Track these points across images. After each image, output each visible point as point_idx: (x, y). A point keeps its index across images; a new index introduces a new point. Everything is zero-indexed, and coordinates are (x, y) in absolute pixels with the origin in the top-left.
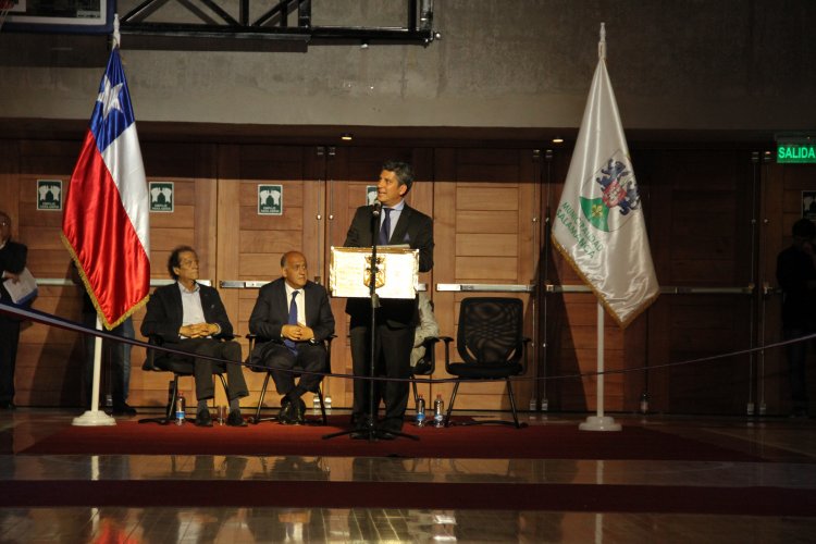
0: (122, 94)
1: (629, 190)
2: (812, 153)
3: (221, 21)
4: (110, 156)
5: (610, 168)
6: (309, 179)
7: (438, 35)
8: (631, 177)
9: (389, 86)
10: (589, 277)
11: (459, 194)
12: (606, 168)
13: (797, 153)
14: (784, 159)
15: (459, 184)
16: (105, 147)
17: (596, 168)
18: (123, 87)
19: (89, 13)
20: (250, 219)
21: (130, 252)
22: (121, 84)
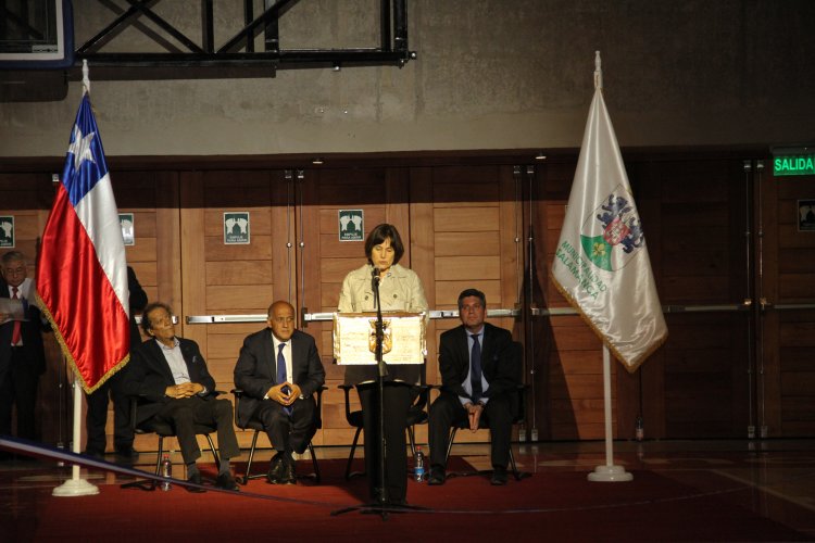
0: (94, 143)
1: (632, 227)
2: (809, 164)
3: (185, 49)
4: (84, 209)
5: (611, 204)
6: (277, 205)
7: (414, 55)
8: (634, 213)
9: (364, 110)
10: (593, 319)
11: (436, 215)
12: (607, 205)
13: (794, 165)
14: (781, 171)
15: (436, 205)
16: (78, 201)
17: (596, 204)
18: (95, 136)
19: (46, 47)
20: (216, 249)
21: (107, 310)
22: (93, 134)
